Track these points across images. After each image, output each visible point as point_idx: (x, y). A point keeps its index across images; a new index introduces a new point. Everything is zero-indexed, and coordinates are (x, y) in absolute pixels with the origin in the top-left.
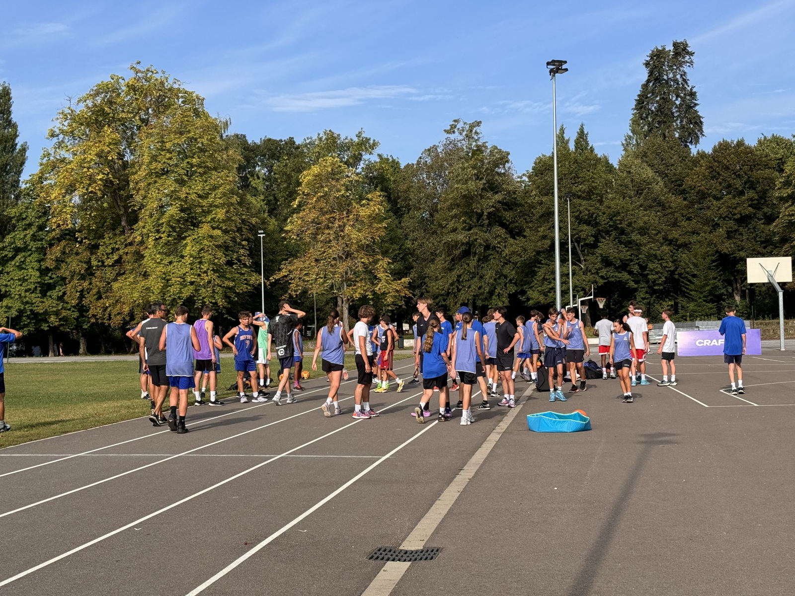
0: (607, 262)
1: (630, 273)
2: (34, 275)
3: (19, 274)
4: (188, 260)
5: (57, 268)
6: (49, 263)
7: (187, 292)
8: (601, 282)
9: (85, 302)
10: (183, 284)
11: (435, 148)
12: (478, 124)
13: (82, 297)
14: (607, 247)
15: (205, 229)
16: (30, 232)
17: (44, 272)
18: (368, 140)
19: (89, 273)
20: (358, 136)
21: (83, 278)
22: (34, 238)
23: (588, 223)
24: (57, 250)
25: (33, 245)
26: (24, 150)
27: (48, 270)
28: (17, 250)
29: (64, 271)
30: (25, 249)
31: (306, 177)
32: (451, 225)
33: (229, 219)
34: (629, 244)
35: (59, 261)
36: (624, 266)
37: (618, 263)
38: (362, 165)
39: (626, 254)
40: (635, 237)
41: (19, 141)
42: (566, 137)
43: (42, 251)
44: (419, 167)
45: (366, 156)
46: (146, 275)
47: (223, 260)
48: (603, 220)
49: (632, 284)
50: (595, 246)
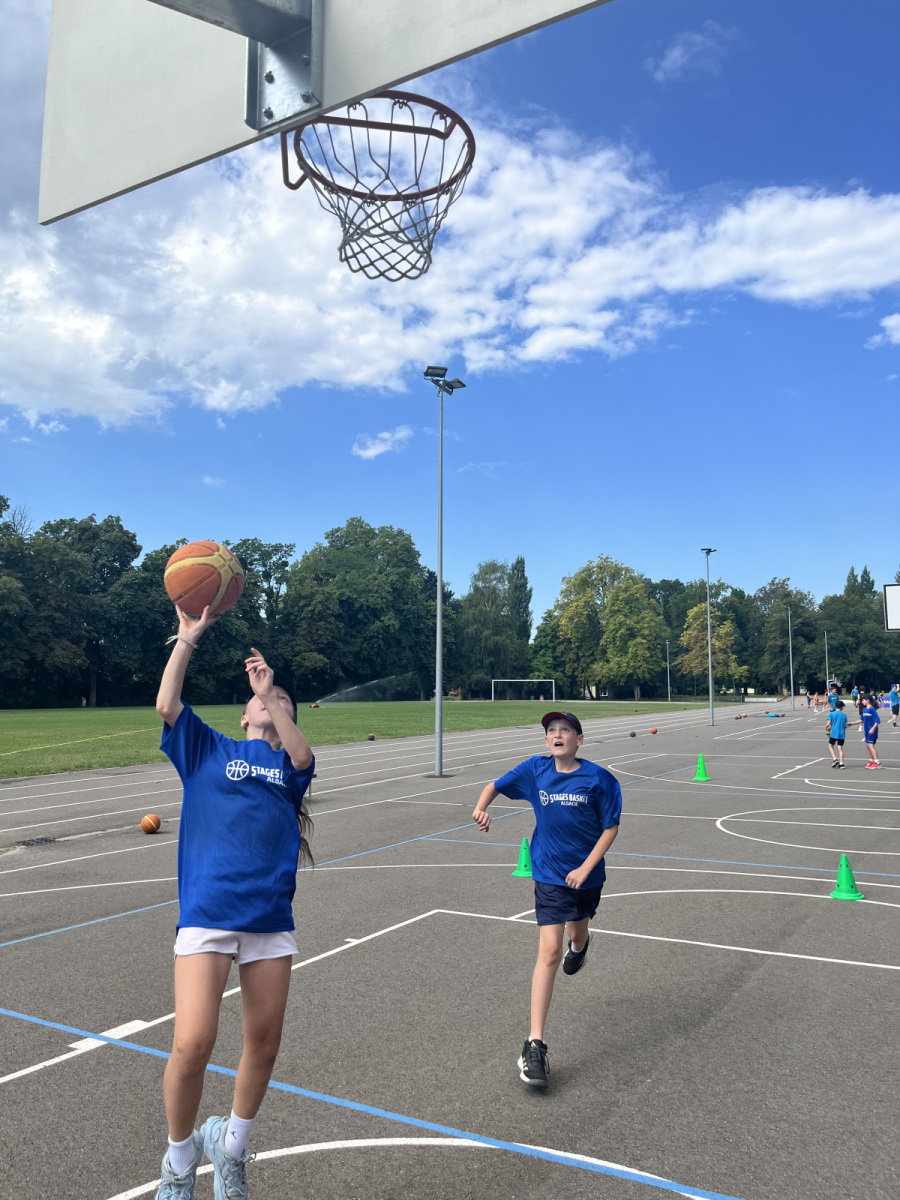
0: (864, 658)
1: (880, 665)
2: (551, 661)
3: (542, 660)
4: (630, 655)
5: (562, 656)
6: (558, 654)
7: (630, 671)
8: (861, 669)
9: (576, 674)
10: (628, 667)
11: (765, 588)
12: (788, 579)
13: (574, 671)
14: (864, 650)
15: (639, 639)
16: (549, 638)
17: (555, 658)
18: (724, 584)
19: (578, 659)
20: (719, 581)
21: (574, 661)
22: (551, 641)
23: (852, 636)
24: (561, 648)
25: (550, 645)
26: (531, 591)
27: (557, 657)
28: (542, 647)
29: (565, 658)
30: (546, 646)
31: (691, 613)
32: (773, 635)
33: (650, 635)
34: (878, 648)
35: (563, 653)
36: (875, 660)
37: (871, 658)
38: (721, 597)
39: (876, 653)
40: (881, 644)
41: (529, 586)
42: (855, 574)
43: (554, 648)
44: (756, 598)
45: (723, 593)
46: (608, 661)
47: (648, 655)
48: (861, 635)
49: (881, 671)
50: (857, 649)
